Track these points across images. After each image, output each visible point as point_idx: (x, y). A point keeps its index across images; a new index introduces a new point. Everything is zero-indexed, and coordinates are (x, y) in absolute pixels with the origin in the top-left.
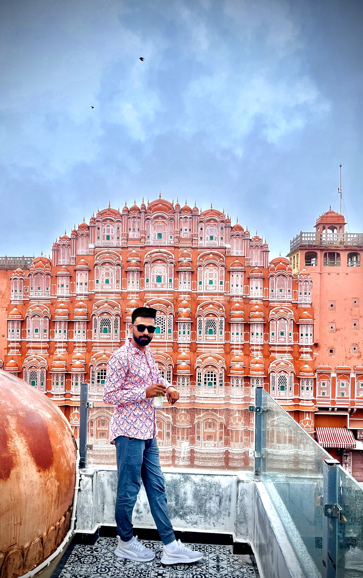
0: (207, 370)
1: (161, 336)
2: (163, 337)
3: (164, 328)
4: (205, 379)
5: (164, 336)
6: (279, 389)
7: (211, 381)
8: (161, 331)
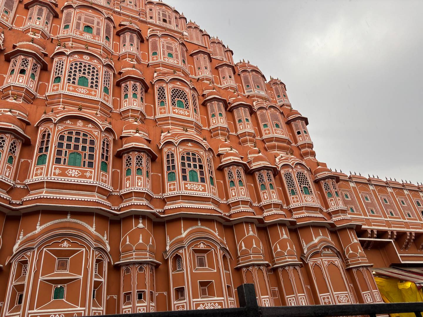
0: (184, 149)
1: (90, 91)
2: (93, 93)
3: (97, 82)
4: (183, 164)
5: (96, 92)
6: (302, 191)
7: (195, 169)
8: (90, 85)
